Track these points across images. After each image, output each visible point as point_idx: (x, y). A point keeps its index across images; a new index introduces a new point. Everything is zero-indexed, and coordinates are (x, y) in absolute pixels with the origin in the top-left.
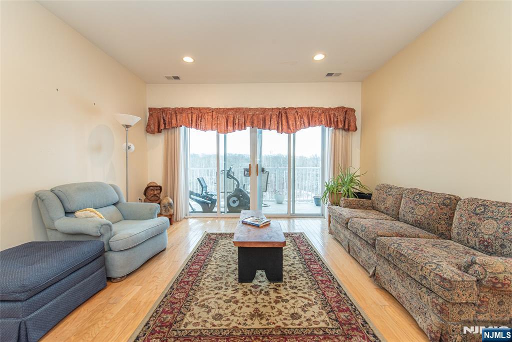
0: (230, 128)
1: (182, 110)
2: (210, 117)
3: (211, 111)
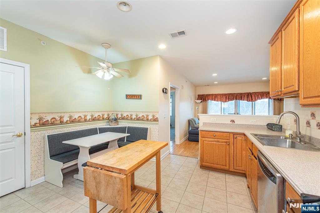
0: (227, 100)
1: (209, 95)
2: (219, 97)
3: (220, 95)
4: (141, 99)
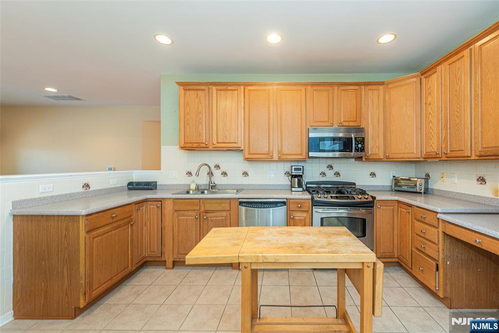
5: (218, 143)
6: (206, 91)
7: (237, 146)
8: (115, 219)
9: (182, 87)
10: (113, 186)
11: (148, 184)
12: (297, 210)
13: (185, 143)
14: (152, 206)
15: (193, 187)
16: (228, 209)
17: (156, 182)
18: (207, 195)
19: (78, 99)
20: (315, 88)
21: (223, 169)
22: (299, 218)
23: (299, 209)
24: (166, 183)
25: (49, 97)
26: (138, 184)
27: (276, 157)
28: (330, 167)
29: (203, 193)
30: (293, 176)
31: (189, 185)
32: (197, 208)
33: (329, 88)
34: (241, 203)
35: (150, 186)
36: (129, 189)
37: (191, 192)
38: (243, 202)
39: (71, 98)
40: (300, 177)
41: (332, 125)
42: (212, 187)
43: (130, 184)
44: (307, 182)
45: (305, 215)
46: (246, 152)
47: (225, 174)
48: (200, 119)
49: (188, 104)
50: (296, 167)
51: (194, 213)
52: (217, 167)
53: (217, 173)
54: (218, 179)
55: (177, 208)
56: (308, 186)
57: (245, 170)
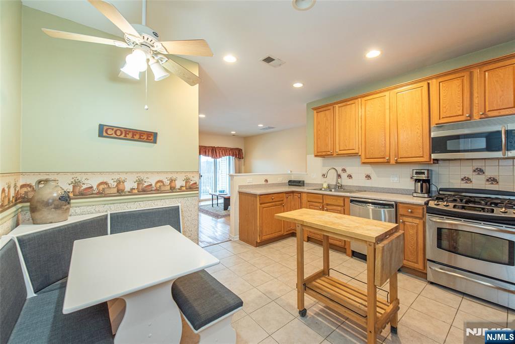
4: (155, 142)
5: (340, 150)
6: (332, 110)
7: (355, 152)
8: (274, 200)
9: (315, 111)
10: (280, 182)
11: (299, 182)
12: (407, 214)
13: (317, 152)
14: (296, 196)
15: (325, 186)
16: (343, 205)
17: (304, 181)
18: (333, 193)
19: (273, 128)
20: (440, 79)
21: (349, 171)
22: (411, 224)
23: (410, 215)
24: (310, 182)
25: (261, 129)
26: (294, 181)
27: (393, 161)
28: (480, 171)
29: (331, 191)
30: (417, 181)
31: (322, 185)
32: (321, 201)
33: (462, 74)
34: (352, 201)
35: (300, 183)
36: (289, 185)
37: (323, 189)
38: (354, 201)
39: (270, 128)
40: (427, 181)
41: (469, 118)
42: (340, 187)
43: (290, 181)
44: (441, 188)
45: (417, 221)
46: (363, 156)
47: (350, 176)
48: (327, 133)
49: (319, 123)
50: (418, 171)
51: (319, 204)
52: (344, 170)
53: (344, 176)
54: (345, 181)
55: (309, 200)
56: (441, 192)
57: (368, 173)
